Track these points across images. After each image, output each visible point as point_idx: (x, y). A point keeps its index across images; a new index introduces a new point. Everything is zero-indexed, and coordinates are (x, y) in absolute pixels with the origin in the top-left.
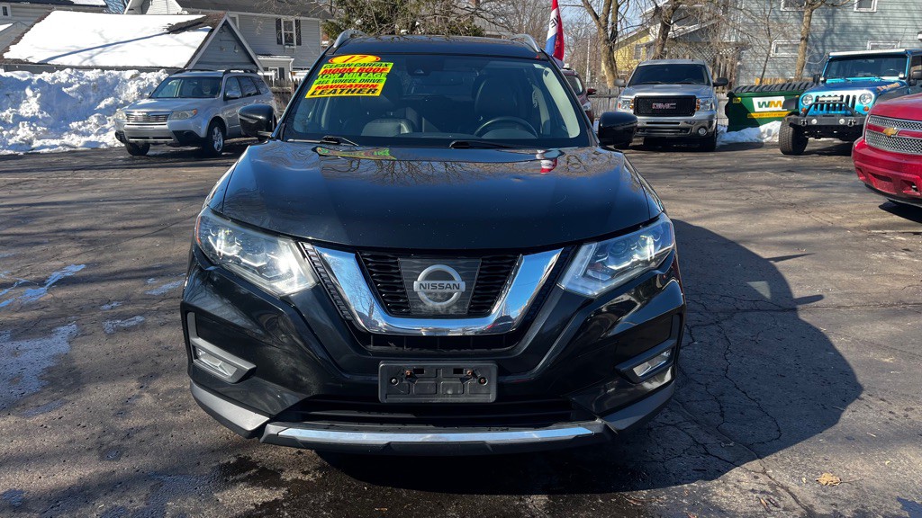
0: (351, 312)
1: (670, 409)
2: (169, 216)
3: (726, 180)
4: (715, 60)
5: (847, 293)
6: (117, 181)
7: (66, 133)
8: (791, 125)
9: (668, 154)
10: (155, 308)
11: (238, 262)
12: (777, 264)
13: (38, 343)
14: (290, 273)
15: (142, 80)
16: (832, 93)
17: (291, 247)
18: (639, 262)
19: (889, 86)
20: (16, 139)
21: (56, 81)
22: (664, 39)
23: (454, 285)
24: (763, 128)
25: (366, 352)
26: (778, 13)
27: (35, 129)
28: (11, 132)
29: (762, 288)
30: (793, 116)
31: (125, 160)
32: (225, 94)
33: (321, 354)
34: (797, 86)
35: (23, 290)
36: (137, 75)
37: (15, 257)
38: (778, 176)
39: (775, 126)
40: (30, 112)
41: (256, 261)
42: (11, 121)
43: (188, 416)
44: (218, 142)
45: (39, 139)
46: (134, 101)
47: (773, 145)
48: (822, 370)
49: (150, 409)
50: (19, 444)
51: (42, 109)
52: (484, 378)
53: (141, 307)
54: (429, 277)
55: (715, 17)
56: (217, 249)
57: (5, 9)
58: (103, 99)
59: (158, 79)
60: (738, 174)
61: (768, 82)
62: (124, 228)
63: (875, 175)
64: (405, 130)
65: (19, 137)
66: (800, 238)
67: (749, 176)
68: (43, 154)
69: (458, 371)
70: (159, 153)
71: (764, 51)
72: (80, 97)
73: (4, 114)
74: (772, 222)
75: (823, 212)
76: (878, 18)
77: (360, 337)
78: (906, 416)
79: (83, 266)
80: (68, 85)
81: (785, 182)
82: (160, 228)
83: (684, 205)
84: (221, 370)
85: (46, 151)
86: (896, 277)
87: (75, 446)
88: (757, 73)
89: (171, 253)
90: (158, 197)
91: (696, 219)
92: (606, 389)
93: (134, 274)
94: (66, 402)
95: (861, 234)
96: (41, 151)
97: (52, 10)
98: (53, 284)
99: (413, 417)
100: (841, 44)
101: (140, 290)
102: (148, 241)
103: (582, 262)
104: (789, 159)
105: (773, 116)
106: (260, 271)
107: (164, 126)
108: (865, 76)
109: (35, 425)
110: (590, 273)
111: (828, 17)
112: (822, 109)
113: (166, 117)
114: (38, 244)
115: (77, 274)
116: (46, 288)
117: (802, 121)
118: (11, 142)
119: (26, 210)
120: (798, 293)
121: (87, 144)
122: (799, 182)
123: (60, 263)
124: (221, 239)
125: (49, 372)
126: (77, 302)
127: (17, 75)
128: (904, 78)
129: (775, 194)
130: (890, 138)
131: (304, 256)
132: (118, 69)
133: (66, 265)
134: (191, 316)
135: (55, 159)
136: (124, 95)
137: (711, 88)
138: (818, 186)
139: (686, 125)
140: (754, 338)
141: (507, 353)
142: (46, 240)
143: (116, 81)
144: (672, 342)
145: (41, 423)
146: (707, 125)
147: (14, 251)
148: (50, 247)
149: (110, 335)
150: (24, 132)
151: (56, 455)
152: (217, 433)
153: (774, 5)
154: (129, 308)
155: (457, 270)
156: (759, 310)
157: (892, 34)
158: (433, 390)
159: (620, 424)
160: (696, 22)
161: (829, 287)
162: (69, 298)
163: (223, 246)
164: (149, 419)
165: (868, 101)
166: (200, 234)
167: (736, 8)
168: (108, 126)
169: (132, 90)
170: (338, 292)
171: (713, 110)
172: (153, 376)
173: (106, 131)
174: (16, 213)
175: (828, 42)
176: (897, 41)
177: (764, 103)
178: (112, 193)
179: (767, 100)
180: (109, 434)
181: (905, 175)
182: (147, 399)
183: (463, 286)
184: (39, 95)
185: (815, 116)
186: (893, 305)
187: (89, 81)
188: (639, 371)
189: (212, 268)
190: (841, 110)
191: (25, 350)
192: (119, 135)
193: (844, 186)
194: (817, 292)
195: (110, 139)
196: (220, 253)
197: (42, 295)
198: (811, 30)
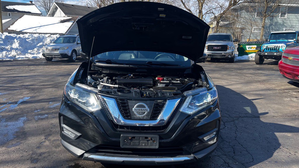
0: (112, 118)
1: (217, 150)
2: (58, 81)
3: (237, 72)
4: (234, 33)
5: (276, 112)
6: (42, 69)
7: (27, 54)
8: (259, 55)
9: (219, 63)
10: (51, 112)
11: (77, 100)
12: (253, 101)
13: (14, 123)
14: (94, 104)
15: (51, 37)
16: (272, 45)
17: (94, 96)
18: (206, 103)
19: (291, 43)
20: (11, 55)
21: (24, 37)
22: (217, 26)
23: (146, 109)
24: (249, 55)
25: (116, 131)
26: (254, 18)
27: (17, 52)
28: (9, 53)
29: (248, 109)
30: (259, 52)
31: (45, 62)
32: (77, 42)
33: (102, 131)
34: (260, 42)
35: (10, 105)
36: (50, 36)
37: (8, 94)
38: (254, 71)
39: (254, 55)
40: (16, 47)
41: (83, 100)
42: (9, 50)
43: (60, 149)
44: (74, 57)
45: (18, 55)
46: (49, 44)
47: (253, 61)
48: (267, 138)
49: (48, 146)
50: (6, 157)
51: (20, 46)
52: (155, 140)
53: (47, 112)
54: (138, 107)
55: (233, 19)
56: (71, 96)
57: (9, 14)
58: (39, 43)
59: (57, 37)
60: (241, 70)
61: (251, 41)
62: (43, 85)
63: (286, 72)
64: (133, 57)
65: (12, 55)
66: (261, 92)
67: (245, 71)
68: (19, 60)
69: (146, 138)
70: (55, 60)
71: (250, 31)
72: (32, 42)
73: (7, 47)
74: (252, 87)
75: (269, 84)
76: (287, 20)
77: (115, 126)
78: (295, 154)
79: (29, 98)
80: (28, 38)
81: (256, 74)
82: (54, 85)
83: (223, 81)
84: (71, 135)
85: (20, 59)
86: (293, 107)
87: (23, 158)
88: (248, 37)
89: (57, 94)
90: (54, 75)
91: (227, 85)
92: (195, 144)
93: (45, 101)
94: (22, 143)
95: (281, 92)
96: (18, 59)
97: (24, 15)
98: (20, 103)
99: (132, 152)
100: (275, 28)
101: (47, 106)
102: (51, 89)
103: (187, 102)
104: (258, 66)
105: (253, 51)
106: (84, 103)
107: (57, 52)
108: (283, 40)
109: (11, 150)
110: (190, 106)
111: (271, 20)
112: (269, 50)
113: (58, 49)
114: (15, 90)
115: (28, 100)
116: (17, 105)
117: (262, 54)
118: (9, 56)
119: (13, 78)
120: (260, 111)
121: (33, 57)
122: (261, 73)
123: (22, 96)
124: (72, 93)
125: (16, 133)
126: (27, 109)
127: (12, 35)
128: (295, 40)
129: (253, 77)
130: (290, 61)
131: (98, 99)
132: (44, 34)
133: (24, 97)
134: (62, 117)
135: (23, 62)
136: (46, 42)
137: (232, 42)
138: (267, 75)
139: (224, 54)
140: (245, 126)
141: (162, 132)
142: (18, 89)
143: (43, 38)
144: (217, 129)
145: (13, 150)
146: (231, 54)
147: (8, 92)
148: (19, 91)
149: (37, 121)
150: (13, 53)
151: (17, 161)
152: (68, 155)
153: (253, 16)
154: (43, 112)
155: (147, 105)
156: (247, 117)
157: (292, 26)
158: (138, 144)
159: (199, 156)
160: (228, 21)
161: (270, 109)
162: (25, 108)
163: (73, 95)
164: (47, 149)
165: (284, 47)
166: (66, 90)
167: (241, 17)
168: (40, 51)
169: (48, 41)
170: (108, 111)
171: (233, 49)
172: (49, 135)
173: (39, 53)
174: (9, 79)
175: (271, 28)
176: (294, 28)
177: (250, 47)
178: (40, 74)
179: (251, 46)
180: (34, 154)
181: (296, 73)
182: (47, 143)
183: (148, 110)
184: (19, 41)
185: (266, 52)
186: (291, 116)
187: (35, 37)
188: (206, 139)
189: (69, 102)
190: (275, 50)
191: (9, 125)
192: (43, 55)
193: (276, 75)
194: (267, 111)
195: (40, 56)
196: (72, 97)
197: (16, 107)
198: (265, 24)
